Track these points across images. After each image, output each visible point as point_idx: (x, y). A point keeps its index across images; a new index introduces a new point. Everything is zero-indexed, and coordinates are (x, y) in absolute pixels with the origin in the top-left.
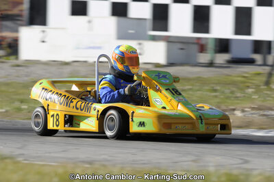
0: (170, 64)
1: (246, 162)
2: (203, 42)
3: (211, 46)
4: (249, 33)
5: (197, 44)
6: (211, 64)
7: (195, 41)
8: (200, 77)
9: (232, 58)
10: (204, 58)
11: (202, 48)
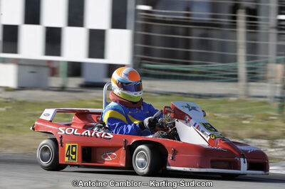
0: (21, 88)
2: (55, 65)
3: (63, 69)
4: (102, 56)
5: (48, 67)
6: (62, 89)
7: (46, 64)
8: (51, 102)
9: (86, 82)
10: (56, 82)
11: (54, 71)
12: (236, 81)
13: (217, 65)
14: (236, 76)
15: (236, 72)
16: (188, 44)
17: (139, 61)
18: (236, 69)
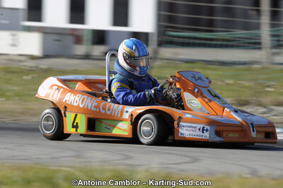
0: (46, 56)
1: (128, 157)
2: (76, 33)
3: (87, 37)
4: (125, 24)
5: (72, 35)
6: (87, 57)
7: (70, 32)
10: (80, 50)
11: (78, 39)
12: (260, 48)
13: (240, 33)
14: (259, 43)
15: (260, 39)
16: (211, 11)
17: (163, 29)
18: (259, 37)
